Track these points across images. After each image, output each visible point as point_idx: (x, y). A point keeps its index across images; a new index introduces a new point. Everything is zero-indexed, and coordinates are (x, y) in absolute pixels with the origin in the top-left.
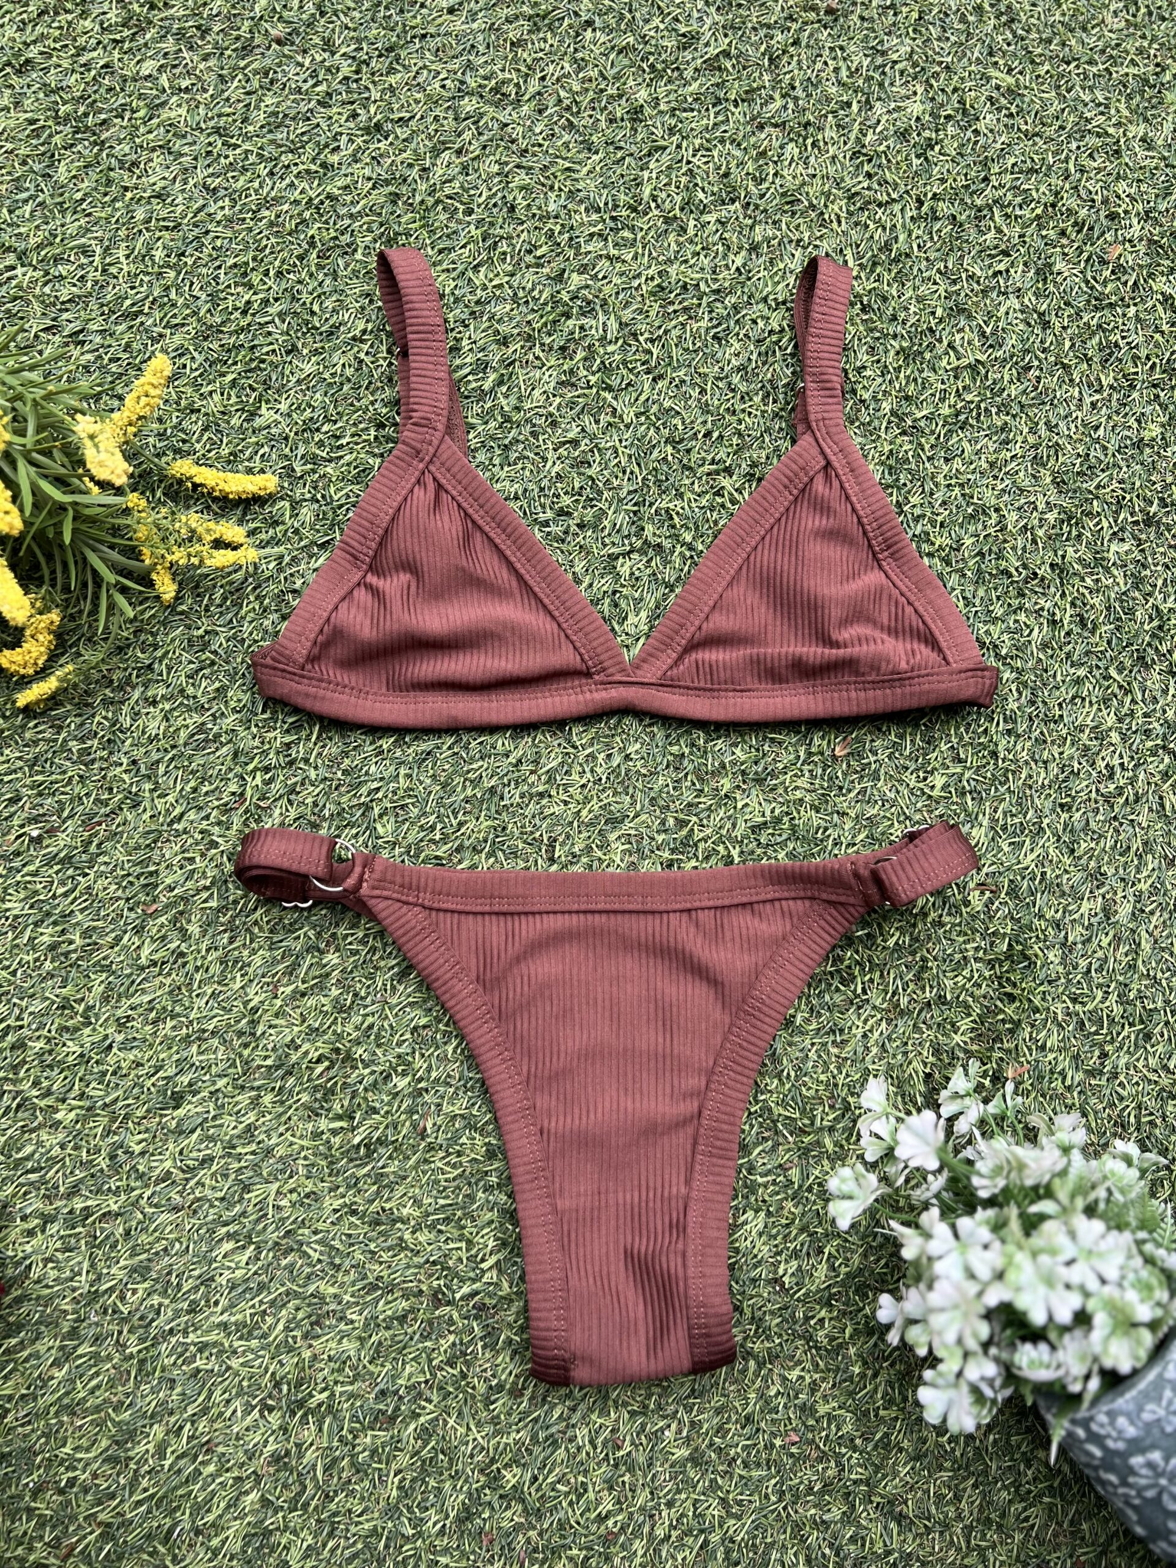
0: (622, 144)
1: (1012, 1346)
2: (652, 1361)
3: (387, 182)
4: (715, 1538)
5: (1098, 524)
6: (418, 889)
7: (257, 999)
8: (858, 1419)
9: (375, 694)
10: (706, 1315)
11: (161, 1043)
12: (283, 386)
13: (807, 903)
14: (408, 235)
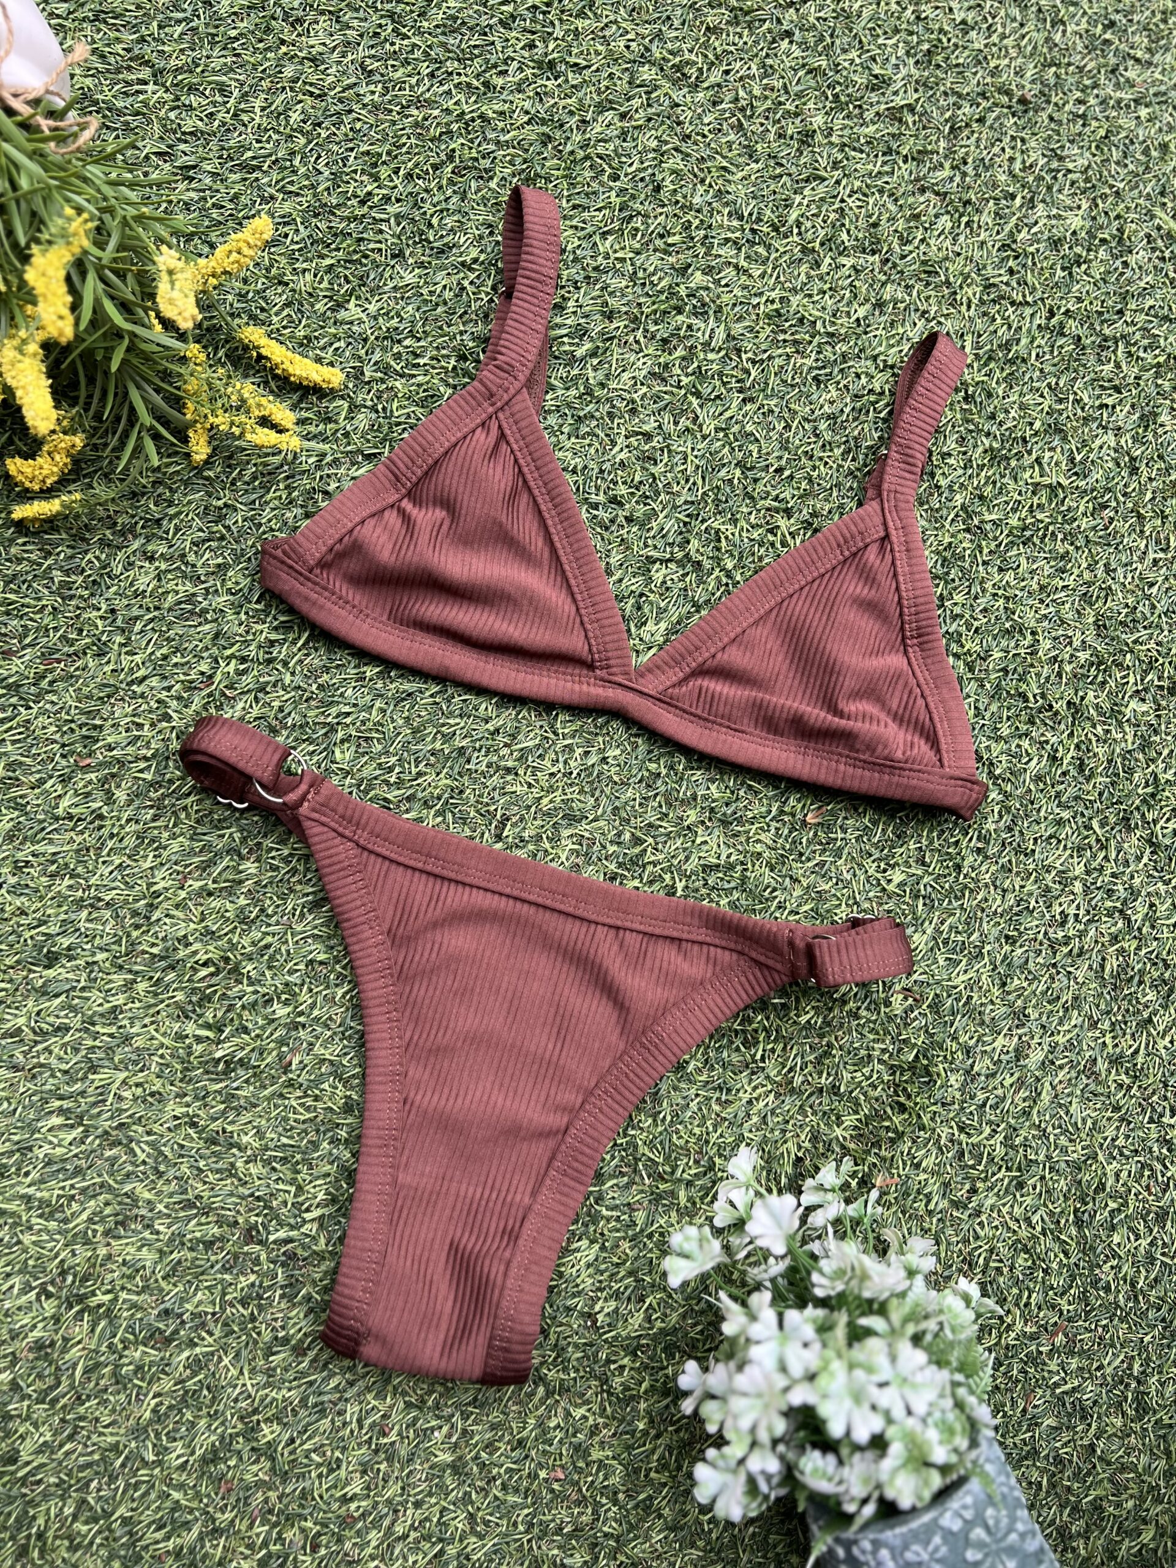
0: (784, 161)
1: (801, 1449)
2: (445, 1359)
3: (544, 122)
4: (452, 1550)
5: (1124, 677)
6: (358, 824)
7: (162, 884)
8: (628, 1475)
9: (375, 619)
10: (512, 1330)
11: (53, 898)
12: (379, 287)
13: (735, 956)
14: (548, 180)
